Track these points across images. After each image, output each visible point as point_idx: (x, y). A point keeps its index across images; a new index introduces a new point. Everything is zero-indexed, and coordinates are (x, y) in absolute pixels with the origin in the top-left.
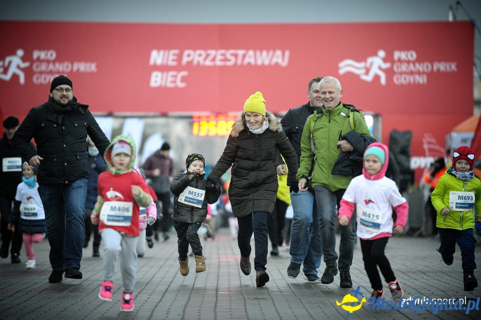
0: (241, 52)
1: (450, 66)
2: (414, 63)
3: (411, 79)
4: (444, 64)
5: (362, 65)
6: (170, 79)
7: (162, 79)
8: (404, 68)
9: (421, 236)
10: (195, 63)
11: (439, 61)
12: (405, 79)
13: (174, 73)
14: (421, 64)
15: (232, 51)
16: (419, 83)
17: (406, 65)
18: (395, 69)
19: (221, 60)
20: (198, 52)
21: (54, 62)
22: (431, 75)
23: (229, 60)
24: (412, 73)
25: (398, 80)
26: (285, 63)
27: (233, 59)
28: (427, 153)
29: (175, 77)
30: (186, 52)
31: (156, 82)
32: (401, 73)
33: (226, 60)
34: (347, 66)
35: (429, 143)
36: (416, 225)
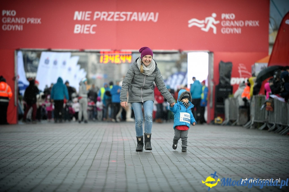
0: (129, 13)
1: (255, 23)
2: (233, 21)
3: (231, 30)
4: (252, 22)
5: (202, 22)
6: (86, 29)
7: (81, 29)
8: (227, 24)
9: (236, 125)
10: (101, 19)
11: (249, 20)
12: (228, 30)
13: (89, 25)
14: (238, 22)
15: (124, 13)
16: (236, 33)
17: (229, 22)
18: (222, 24)
19: (117, 18)
20: (103, 13)
21: (15, 17)
22: (244, 28)
23: (122, 18)
24: (232, 27)
25: (224, 31)
26: (156, 21)
27: (124, 17)
28: (241, 75)
29: (89, 27)
30: (96, 13)
31: (77, 30)
32: (226, 27)
33: (120, 18)
34: (193, 22)
35: (242, 69)
36: (233, 119)
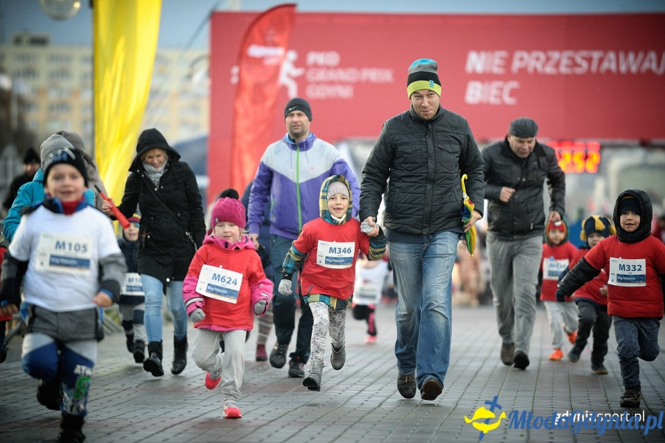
0: (596, 55)
6: (494, 92)
7: (482, 92)
10: (531, 69)
13: (499, 84)
15: (584, 53)
19: (568, 66)
20: (535, 54)
21: (336, 68)
23: (579, 66)
26: (661, 71)
27: (585, 65)
29: (501, 89)
30: (518, 54)
31: (474, 96)
33: (575, 65)
